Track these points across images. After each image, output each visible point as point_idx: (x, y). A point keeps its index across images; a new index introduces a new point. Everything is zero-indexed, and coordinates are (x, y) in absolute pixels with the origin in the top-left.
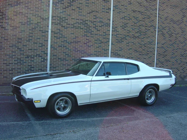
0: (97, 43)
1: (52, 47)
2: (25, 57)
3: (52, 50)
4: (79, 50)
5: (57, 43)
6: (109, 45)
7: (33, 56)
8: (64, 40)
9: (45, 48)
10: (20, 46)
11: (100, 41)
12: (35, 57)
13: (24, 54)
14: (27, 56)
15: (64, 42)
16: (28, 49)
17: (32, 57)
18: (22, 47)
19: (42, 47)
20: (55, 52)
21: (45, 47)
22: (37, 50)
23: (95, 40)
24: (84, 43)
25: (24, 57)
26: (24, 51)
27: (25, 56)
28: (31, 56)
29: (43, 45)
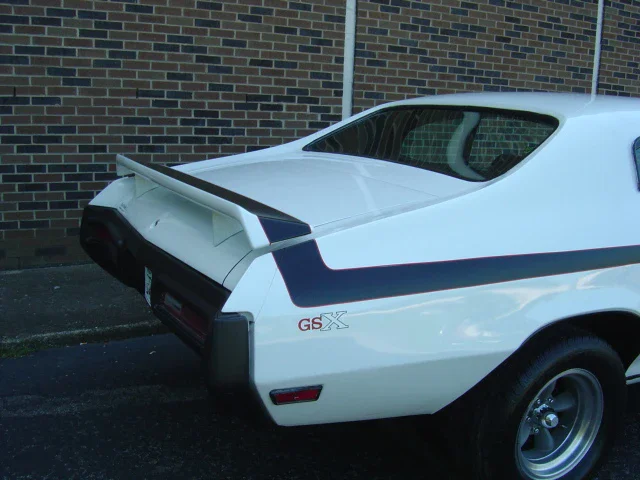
0: (549, 39)
1: (363, 54)
2: (238, 106)
3: (363, 70)
4: (477, 72)
5: (385, 32)
6: (592, 52)
7: (277, 99)
8: (416, 20)
9: (330, 60)
10: (213, 44)
11: (560, 28)
12: (284, 104)
13: (230, 88)
14: (248, 98)
15: (416, 28)
16: (253, 62)
17: (272, 102)
18: (220, 51)
19: (318, 50)
20: (376, 80)
21: (332, 51)
22: (294, 65)
23: (541, 24)
24: (498, 39)
25: (229, 106)
26: (229, 70)
27: (237, 97)
28: (267, 98)
29: (321, 42)
